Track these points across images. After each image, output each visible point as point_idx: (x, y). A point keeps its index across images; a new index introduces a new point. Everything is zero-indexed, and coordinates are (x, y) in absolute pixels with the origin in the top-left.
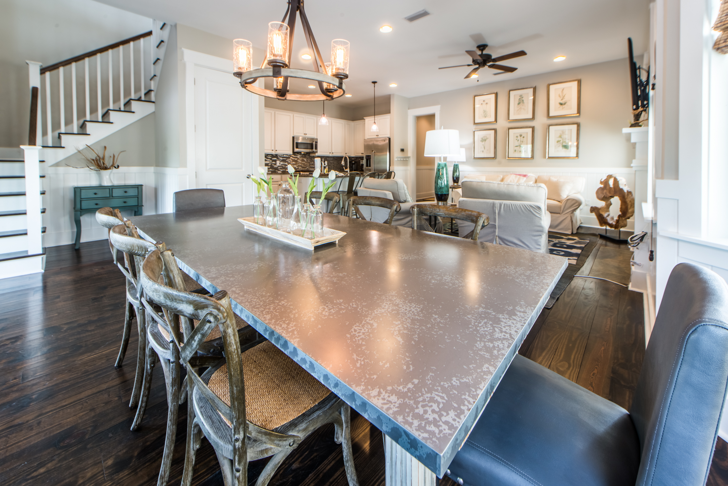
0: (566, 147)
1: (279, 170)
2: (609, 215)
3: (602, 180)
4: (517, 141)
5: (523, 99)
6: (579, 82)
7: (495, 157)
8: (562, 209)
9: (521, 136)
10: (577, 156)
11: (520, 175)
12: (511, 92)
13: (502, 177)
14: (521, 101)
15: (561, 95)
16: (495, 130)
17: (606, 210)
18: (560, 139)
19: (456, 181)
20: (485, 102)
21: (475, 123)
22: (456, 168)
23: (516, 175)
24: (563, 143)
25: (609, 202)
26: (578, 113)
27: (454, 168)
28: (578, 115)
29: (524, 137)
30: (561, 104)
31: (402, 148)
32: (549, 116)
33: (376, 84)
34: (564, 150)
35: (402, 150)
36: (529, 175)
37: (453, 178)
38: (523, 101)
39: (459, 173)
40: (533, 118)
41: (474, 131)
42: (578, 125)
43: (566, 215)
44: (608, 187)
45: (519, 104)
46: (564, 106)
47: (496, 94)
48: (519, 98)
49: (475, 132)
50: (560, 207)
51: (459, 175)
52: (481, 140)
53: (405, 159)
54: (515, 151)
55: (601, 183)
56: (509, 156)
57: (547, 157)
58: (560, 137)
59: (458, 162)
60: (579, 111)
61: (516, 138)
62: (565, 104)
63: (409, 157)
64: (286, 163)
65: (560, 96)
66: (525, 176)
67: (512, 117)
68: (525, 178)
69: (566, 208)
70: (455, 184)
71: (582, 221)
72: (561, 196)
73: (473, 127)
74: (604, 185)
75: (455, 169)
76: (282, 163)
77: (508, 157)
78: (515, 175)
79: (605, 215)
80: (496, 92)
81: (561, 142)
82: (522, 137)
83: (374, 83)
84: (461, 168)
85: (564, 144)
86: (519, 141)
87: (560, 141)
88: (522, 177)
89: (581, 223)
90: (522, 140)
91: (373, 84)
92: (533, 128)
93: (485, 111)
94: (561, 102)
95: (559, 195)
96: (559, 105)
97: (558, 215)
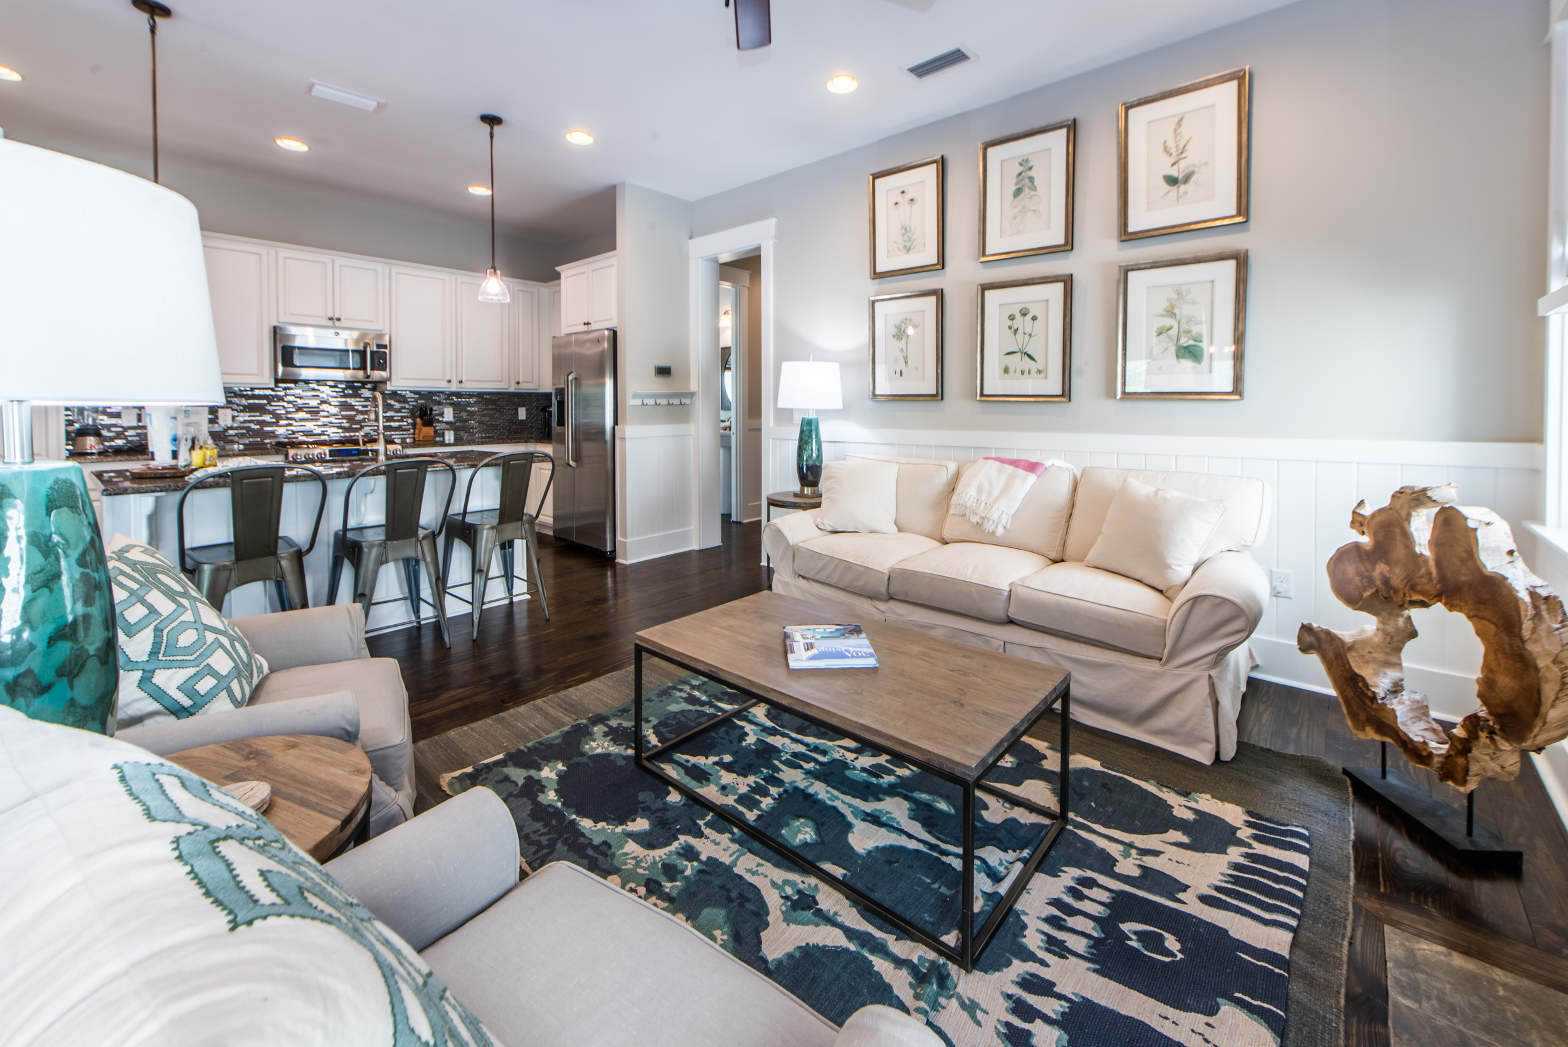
0: (1191, 352)
1: (233, 442)
2: (1397, 689)
3: (1367, 511)
4: (1010, 333)
5: (1031, 174)
6: (1245, 83)
7: (939, 395)
8: (1169, 642)
9: (1024, 314)
10: (1238, 389)
11: (1015, 463)
12: (990, 151)
13: (952, 467)
14: (1024, 184)
15: (1171, 144)
16: (940, 295)
17: (1381, 656)
18: (1168, 322)
19: (810, 478)
20: (908, 197)
21: (876, 275)
22: (808, 432)
23: (1002, 461)
24: (1178, 339)
25: (1401, 622)
26: (1239, 214)
27: (802, 432)
28: (1240, 219)
29: (1034, 318)
30: (1172, 181)
31: (663, 363)
32: (1126, 236)
33: (496, 128)
34: (1187, 363)
35: (663, 371)
36: (1048, 464)
37: (800, 469)
38: (1031, 179)
39: (819, 450)
40: (1069, 245)
41: (873, 303)
42: (1242, 261)
43: (1190, 673)
44: (1399, 552)
45: (1018, 192)
46: (1183, 188)
47: (942, 164)
48: (1021, 169)
49: (877, 304)
50: (1162, 630)
51: (819, 456)
52: (894, 331)
53: (676, 401)
54: (1006, 370)
55: (1358, 521)
56: (986, 392)
57: (1119, 395)
58: (1171, 313)
59: (818, 411)
60: (1244, 205)
61: (1010, 323)
62: (1187, 179)
63: (691, 395)
64: (268, 418)
65: (1166, 150)
66: (1032, 467)
67: (995, 245)
68: (1032, 478)
69: (1187, 637)
70: (807, 491)
71: (1259, 661)
72: (1167, 567)
73: (871, 288)
74: (1375, 536)
75: (805, 438)
76: (244, 417)
77: (982, 395)
78: (998, 464)
79: (1381, 684)
80: (938, 157)
81: (1174, 331)
82: (1029, 316)
83: (492, 120)
84: (827, 431)
85: (1185, 341)
86: (1020, 332)
87: (1170, 329)
88: (1020, 472)
89: (1255, 667)
90: (1028, 331)
91: (487, 127)
92: (1068, 282)
93: (906, 230)
94: (1174, 172)
95: (1161, 564)
96: (1166, 187)
97: (1153, 666)
